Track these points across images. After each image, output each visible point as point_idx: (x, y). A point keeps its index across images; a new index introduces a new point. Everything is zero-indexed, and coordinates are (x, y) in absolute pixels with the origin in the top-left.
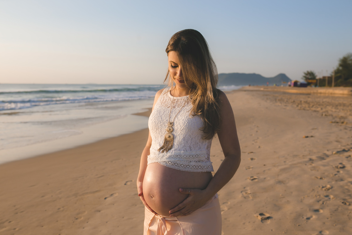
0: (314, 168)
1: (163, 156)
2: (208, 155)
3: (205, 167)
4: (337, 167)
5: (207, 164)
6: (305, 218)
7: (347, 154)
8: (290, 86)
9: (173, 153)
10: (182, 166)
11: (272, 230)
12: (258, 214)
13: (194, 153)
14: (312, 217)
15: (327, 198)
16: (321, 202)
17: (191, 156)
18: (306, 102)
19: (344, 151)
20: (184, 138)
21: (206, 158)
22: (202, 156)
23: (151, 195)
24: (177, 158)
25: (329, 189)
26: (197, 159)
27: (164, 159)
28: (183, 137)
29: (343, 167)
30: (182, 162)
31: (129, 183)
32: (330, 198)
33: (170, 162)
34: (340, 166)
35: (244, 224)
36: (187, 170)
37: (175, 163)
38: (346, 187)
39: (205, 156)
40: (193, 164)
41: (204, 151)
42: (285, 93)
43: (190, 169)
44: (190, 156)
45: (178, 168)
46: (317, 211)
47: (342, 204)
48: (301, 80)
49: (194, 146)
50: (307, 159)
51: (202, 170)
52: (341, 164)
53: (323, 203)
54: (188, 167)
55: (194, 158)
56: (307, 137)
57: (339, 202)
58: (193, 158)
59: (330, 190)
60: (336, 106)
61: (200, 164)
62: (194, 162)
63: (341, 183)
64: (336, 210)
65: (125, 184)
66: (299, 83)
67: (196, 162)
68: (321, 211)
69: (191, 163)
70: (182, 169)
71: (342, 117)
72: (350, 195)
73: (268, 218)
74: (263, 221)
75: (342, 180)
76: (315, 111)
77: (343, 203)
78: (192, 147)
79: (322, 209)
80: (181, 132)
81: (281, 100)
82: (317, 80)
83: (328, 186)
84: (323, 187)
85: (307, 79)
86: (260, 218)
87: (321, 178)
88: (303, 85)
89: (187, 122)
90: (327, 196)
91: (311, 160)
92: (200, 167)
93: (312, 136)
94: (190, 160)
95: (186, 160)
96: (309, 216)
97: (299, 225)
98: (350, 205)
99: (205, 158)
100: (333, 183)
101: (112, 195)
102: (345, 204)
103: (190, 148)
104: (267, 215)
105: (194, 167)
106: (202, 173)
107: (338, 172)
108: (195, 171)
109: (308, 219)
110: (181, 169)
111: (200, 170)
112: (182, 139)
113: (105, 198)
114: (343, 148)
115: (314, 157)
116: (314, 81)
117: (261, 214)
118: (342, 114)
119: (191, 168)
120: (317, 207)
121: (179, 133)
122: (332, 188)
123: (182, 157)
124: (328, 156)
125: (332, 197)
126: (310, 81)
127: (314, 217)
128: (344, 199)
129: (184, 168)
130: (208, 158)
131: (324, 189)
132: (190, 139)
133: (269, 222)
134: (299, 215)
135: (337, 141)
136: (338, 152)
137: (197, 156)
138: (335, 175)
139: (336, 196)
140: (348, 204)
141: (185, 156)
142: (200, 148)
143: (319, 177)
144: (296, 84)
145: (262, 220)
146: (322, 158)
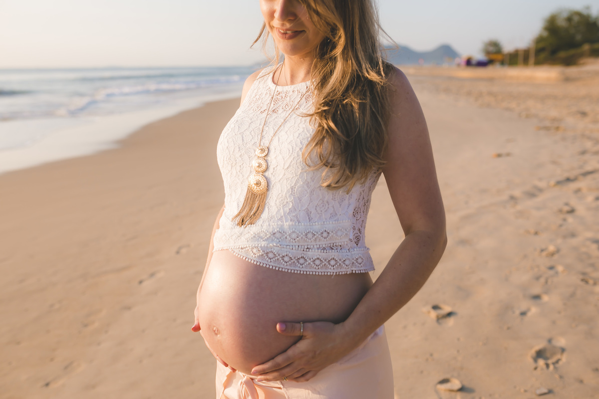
0: (521, 214)
1: (241, 234)
2: (357, 231)
3: (347, 262)
4: (561, 211)
5: (353, 253)
6: (518, 312)
7: (573, 186)
8: (459, 65)
9: (265, 227)
10: (286, 259)
11: (458, 339)
12: (429, 308)
13: (317, 227)
14: (529, 310)
15: (551, 272)
16: (542, 280)
17: (310, 235)
18: (490, 94)
19: (568, 180)
20: (292, 189)
21: (351, 240)
22: (339, 233)
23: (215, 329)
24: (273, 240)
25: (552, 254)
26: (324, 243)
27: (243, 242)
28: (289, 187)
29: (572, 211)
30: (286, 250)
31: (184, 251)
32: (557, 273)
33: (255, 251)
34: (566, 208)
35: (405, 327)
36: (298, 269)
37: (267, 253)
38: (584, 250)
39: (346, 234)
40: (314, 254)
41: (346, 222)
42: (451, 78)
43: (306, 267)
44: (306, 234)
45: (276, 265)
46: (537, 297)
47: (582, 283)
48: (479, 56)
49: (318, 209)
50: (505, 197)
51: (339, 270)
52: (567, 204)
53: (546, 282)
54: (302, 261)
55: (318, 240)
56: (499, 156)
57: (575, 279)
58: (315, 240)
59: (556, 257)
60: (543, 99)
61: (333, 254)
62: (318, 249)
63: (574, 242)
64: (573, 295)
65: (178, 252)
66: (474, 62)
67: (324, 249)
68: (545, 298)
69: (310, 254)
70: (285, 267)
71: (554, 120)
72: (592, 265)
73: (450, 314)
74: (440, 321)
75: (573, 235)
76: (508, 109)
77: (583, 280)
78: (313, 211)
79: (546, 292)
80: (285, 174)
81: (447, 91)
82: (504, 55)
83: (552, 248)
84: (542, 250)
85: (488, 53)
86: (433, 314)
87: (536, 233)
88: (481, 64)
89: (298, 149)
90: (551, 268)
91: (512, 198)
92: (333, 262)
93: (508, 155)
94: (306, 244)
95: (298, 244)
96: (523, 307)
97: (508, 328)
98: (595, 284)
99: (347, 239)
100: (559, 241)
101: (152, 275)
102: (587, 282)
103: (307, 213)
104: (447, 309)
105: (317, 262)
106: (337, 276)
107: (565, 220)
108: (320, 271)
109: (523, 314)
110: (282, 266)
111: (331, 271)
112: (288, 191)
113: (141, 282)
114: (566, 175)
115: (517, 193)
116: (499, 57)
117: (435, 307)
118: (554, 113)
119: (309, 264)
120: (536, 290)
121: (281, 177)
122: (558, 251)
123: (286, 238)
124: (541, 190)
125: (560, 268)
126: (494, 57)
127: (534, 310)
128: (584, 274)
129: (290, 265)
130: (358, 239)
131: (544, 254)
132: (308, 191)
133: (451, 321)
134: (507, 308)
135: (554, 163)
136: (559, 183)
137: (325, 235)
138: (561, 226)
139: (568, 268)
140: (591, 282)
141: (294, 236)
142: (334, 215)
143: (532, 231)
144: (469, 63)
145: (440, 319)
146: (531, 195)
